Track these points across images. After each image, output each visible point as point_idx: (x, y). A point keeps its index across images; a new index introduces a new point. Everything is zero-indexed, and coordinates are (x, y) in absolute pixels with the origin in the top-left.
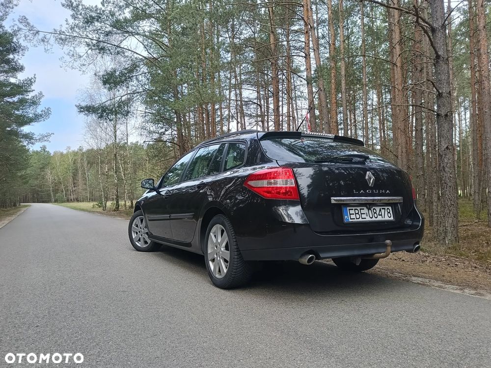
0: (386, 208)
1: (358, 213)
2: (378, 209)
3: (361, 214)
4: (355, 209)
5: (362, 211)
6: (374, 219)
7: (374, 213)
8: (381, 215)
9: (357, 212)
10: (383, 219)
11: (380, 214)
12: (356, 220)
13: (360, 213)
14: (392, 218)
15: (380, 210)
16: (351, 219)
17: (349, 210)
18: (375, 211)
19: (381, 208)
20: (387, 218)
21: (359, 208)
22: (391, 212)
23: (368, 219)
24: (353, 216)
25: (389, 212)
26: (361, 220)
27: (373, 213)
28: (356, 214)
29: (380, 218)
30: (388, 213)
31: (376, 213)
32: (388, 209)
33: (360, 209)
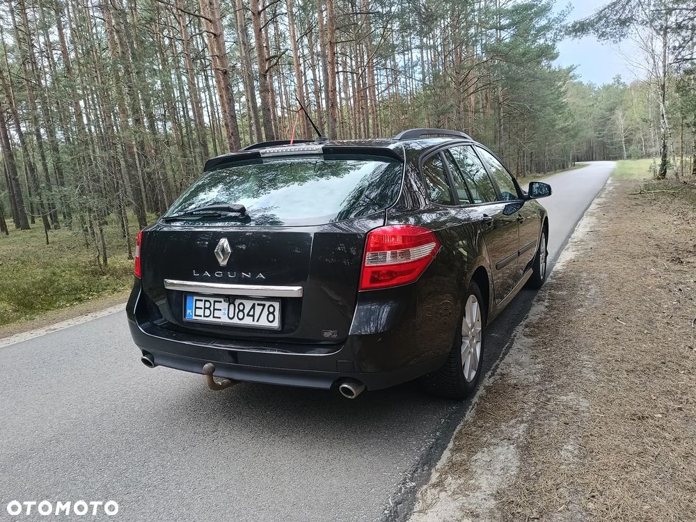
0: (268, 304)
1: (209, 308)
2: (249, 304)
3: (214, 309)
4: (205, 301)
5: (218, 306)
6: (236, 321)
7: (240, 311)
8: (253, 316)
9: (208, 305)
10: (255, 323)
11: (251, 313)
12: (203, 318)
13: (212, 309)
14: (276, 324)
15: (253, 307)
16: (195, 315)
17: (196, 300)
18: (241, 307)
19: (256, 302)
20: (263, 323)
21: (212, 300)
22: (277, 313)
23: (224, 319)
24: (199, 312)
25: (273, 313)
26: (211, 319)
27: (237, 310)
28: (205, 308)
29: (248, 321)
30: (270, 313)
31: (242, 311)
32: (271, 305)
33: (215, 302)
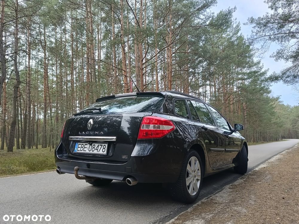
0: (103, 145)
2: (96, 145)
4: (82, 144)
6: (91, 152)
8: (97, 150)
10: (98, 153)
11: (97, 149)
12: (80, 151)
13: (84, 147)
14: (105, 153)
15: (98, 146)
16: (78, 150)
17: (79, 144)
18: (94, 146)
19: (100, 144)
20: (101, 152)
22: (106, 149)
23: (87, 151)
24: (79, 149)
25: (105, 148)
26: (83, 151)
27: (92, 148)
28: (81, 147)
29: (95, 152)
31: (94, 148)
32: (105, 145)
33: (85, 145)
